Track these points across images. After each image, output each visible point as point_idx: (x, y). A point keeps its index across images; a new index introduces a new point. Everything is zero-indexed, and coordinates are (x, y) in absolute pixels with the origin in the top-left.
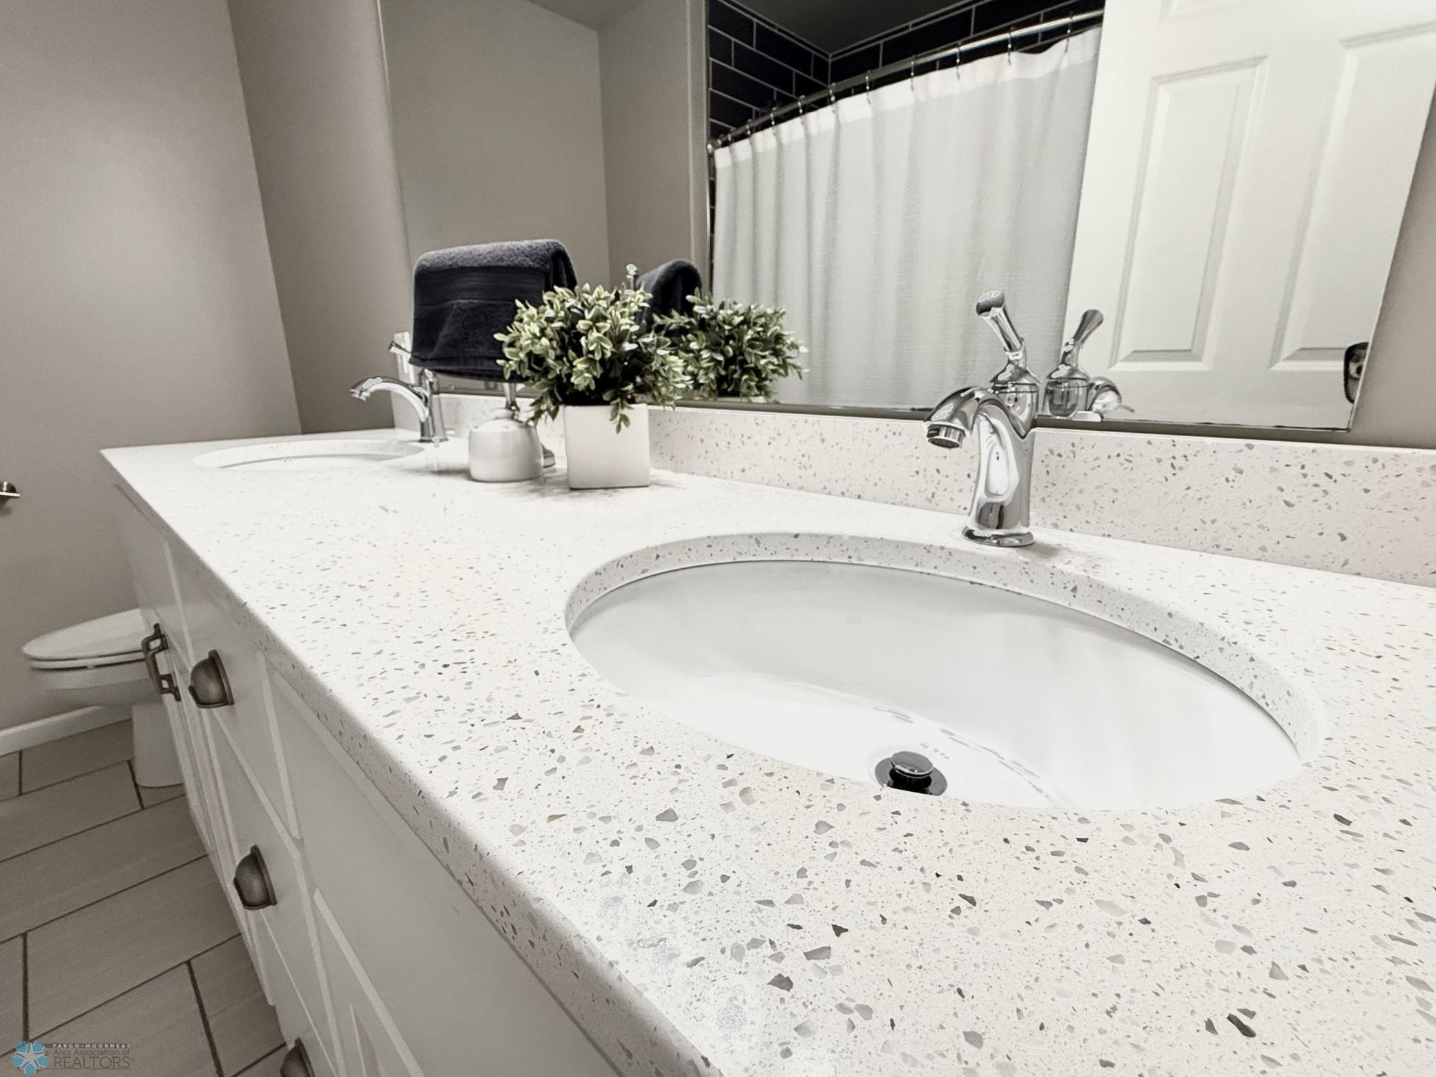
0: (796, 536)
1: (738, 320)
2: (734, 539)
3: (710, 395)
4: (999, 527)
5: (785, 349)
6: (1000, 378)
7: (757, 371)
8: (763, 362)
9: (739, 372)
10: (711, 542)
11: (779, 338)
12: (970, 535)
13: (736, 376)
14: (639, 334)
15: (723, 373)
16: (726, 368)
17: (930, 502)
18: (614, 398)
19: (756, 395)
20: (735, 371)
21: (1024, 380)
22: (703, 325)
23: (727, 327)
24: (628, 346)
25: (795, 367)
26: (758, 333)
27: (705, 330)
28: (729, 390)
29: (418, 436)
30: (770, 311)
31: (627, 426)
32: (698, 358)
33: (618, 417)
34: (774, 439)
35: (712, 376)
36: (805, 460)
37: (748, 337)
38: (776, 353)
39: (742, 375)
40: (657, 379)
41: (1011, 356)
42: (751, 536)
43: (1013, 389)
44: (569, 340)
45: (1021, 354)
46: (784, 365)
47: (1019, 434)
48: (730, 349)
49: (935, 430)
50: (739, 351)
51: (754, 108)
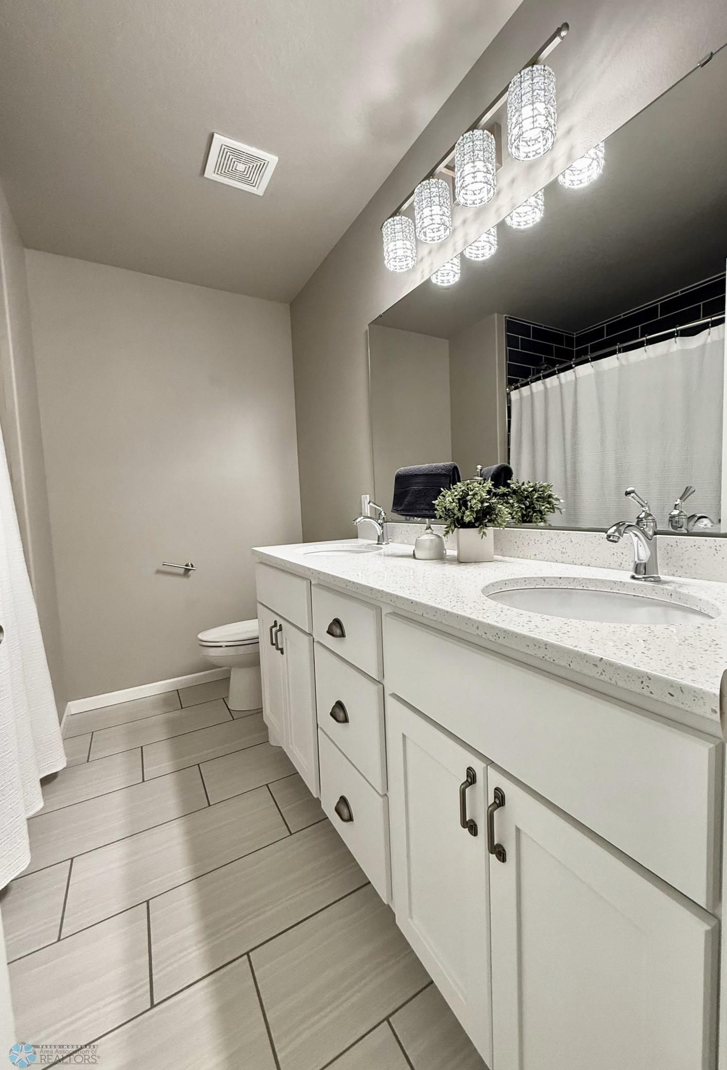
0: (560, 578)
1: (531, 489)
2: (534, 579)
3: (518, 522)
4: (645, 574)
5: (553, 501)
6: (640, 517)
7: (540, 512)
8: (543, 508)
9: (532, 512)
10: (525, 580)
11: (550, 496)
12: (633, 577)
13: (530, 514)
14: (489, 499)
15: (525, 513)
16: (526, 511)
17: (620, 566)
18: (480, 525)
19: (540, 522)
20: (530, 512)
21: (650, 518)
22: (515, 492)
23: (526, 493)
24: (486, 504)
25: (558, 509)
26: (540, 494)
27: (515, 494)
28: (528, 520)
29: (376, 542)
30: (545, 484)
31: (486, 536)
32: (512, 506)
33: (482, 533)
34: (549, 541)
35: (520, 514)
36: (564, 550)
37: (536, 496)
38: (549, 503)
39: (533, 513)
40: (497, 517)
41: (644, 509)
42: (541, 578)
43: (645, 521)
44: (463, 502)
45: (647, 509)
46: (553, 508)
47: (649, 539)
48: (528, 502)
49: (609, 536)
50: (532, 503)
51: (532, 367)
